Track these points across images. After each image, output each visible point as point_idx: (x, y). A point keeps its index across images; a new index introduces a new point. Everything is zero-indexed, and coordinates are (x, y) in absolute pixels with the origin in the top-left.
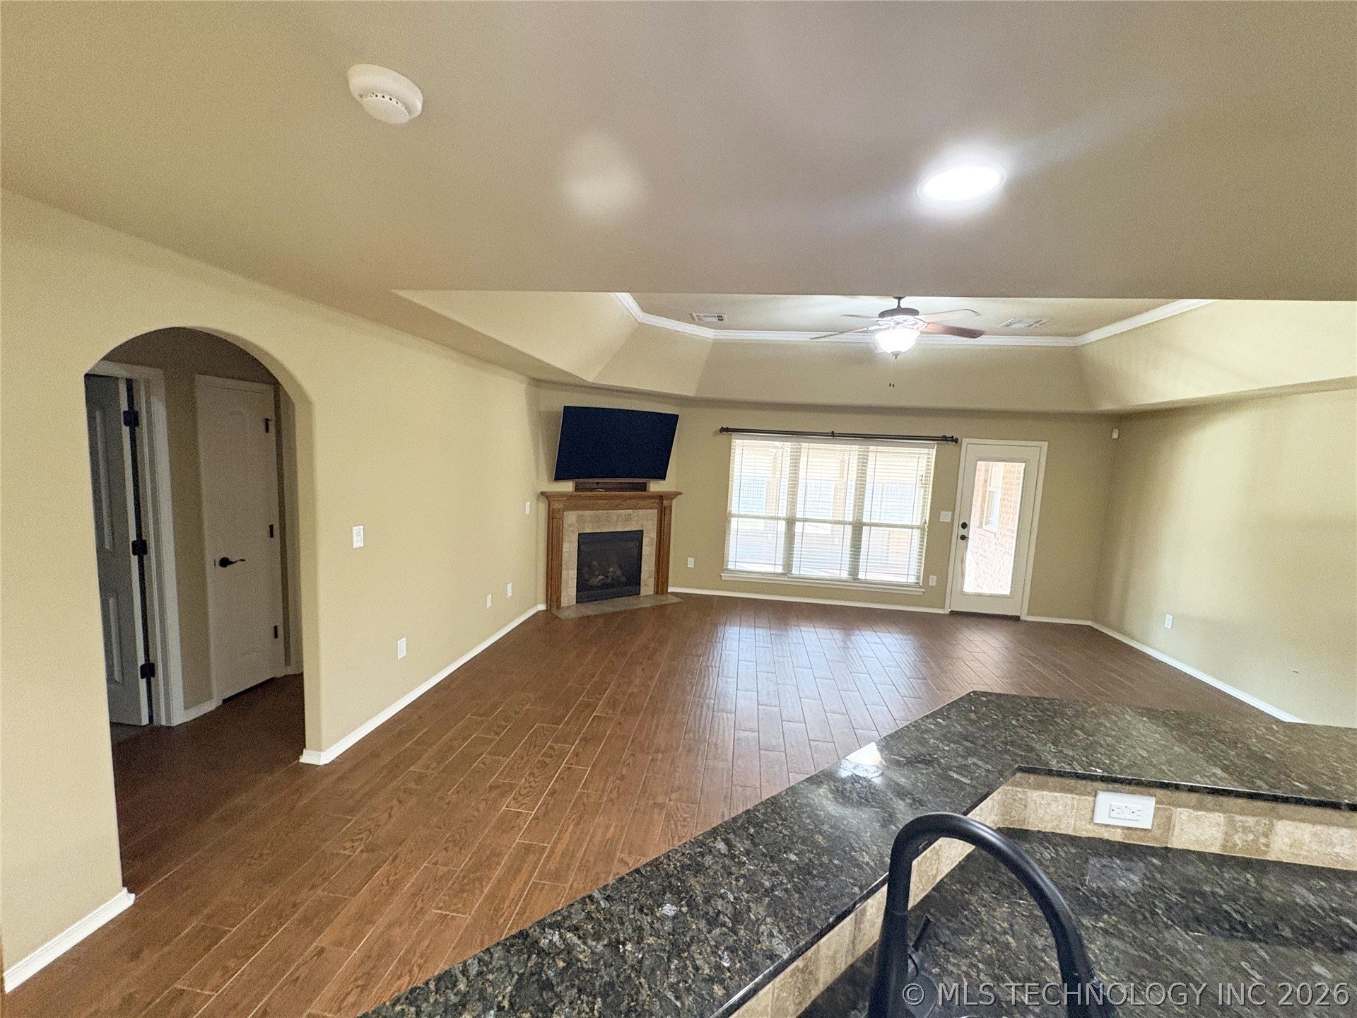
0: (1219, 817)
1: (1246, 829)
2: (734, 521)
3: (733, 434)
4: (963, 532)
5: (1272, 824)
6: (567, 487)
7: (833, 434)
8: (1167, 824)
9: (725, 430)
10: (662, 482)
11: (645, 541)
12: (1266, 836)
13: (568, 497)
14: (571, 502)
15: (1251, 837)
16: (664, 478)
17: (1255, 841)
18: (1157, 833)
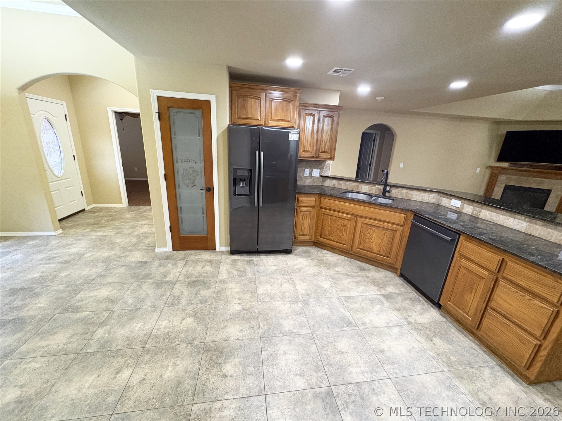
0: (472, 207)
1: (476, 210)
5: (481, 210)
8: (463, 208)
11: (552, 195)
12: (480, 212)
15: (477, 212)
17: (478, 213)
18: (461, 209)
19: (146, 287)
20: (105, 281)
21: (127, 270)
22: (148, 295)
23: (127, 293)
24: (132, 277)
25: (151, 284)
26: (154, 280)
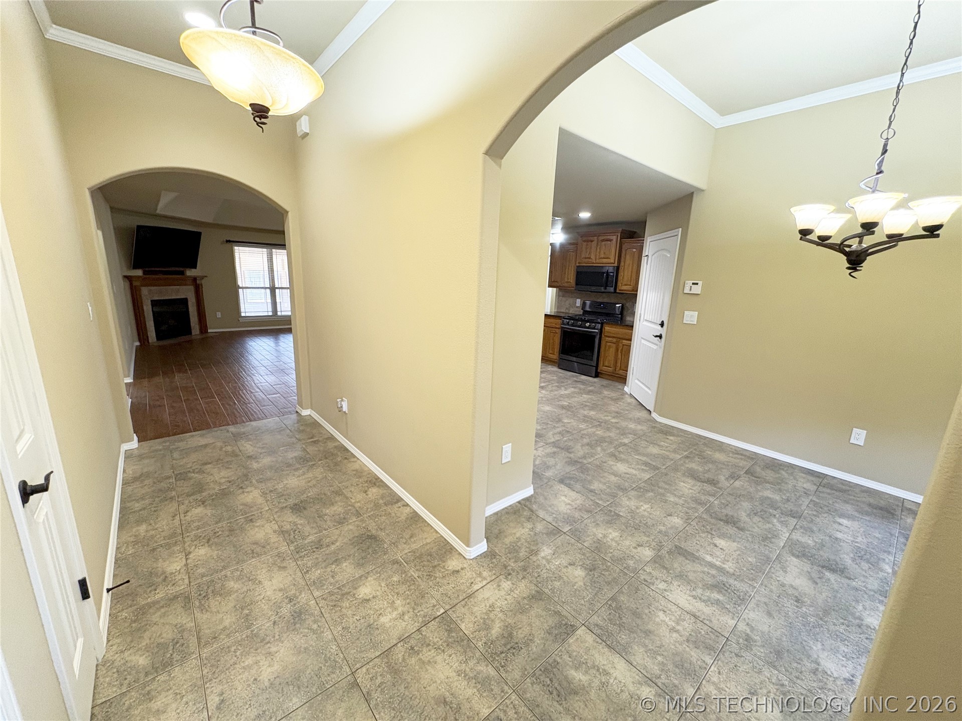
2: (240, 290)
3: (234, 244)
6: (139, 273)
9: (228, 241)
10: (193, 270)
11: (190, 304)
13: (140, 278)
14: (143, 282)
16: (195, 267)
19: (580, 453)
20: (618, 480)
21: (590, 482)
22: (582, 446)
23: (599, 456)
24: (587, 469)
25: (573, 452)
26: (568, 454)
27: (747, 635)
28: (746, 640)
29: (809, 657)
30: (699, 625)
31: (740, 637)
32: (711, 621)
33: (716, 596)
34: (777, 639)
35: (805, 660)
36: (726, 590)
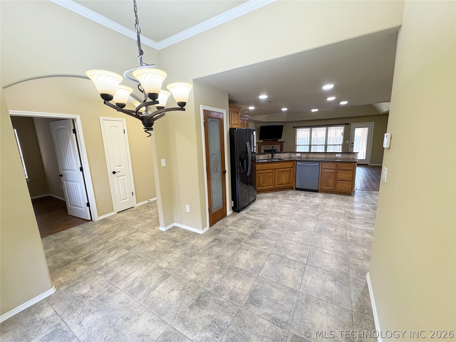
4: (352, 145)
7: (319, 126)
9: (294, 127)
13: (262, 143)
14: (263, 144)
16: (281, 138)
27: (114, 292)
28: (111, 291)
29: (97, 311)
30: (123, 278)
31: (113, 289)
32: (123, 281)
33: (136, 285)
34: (108, 302)
35: (96, 309)
36: (138, 289)
